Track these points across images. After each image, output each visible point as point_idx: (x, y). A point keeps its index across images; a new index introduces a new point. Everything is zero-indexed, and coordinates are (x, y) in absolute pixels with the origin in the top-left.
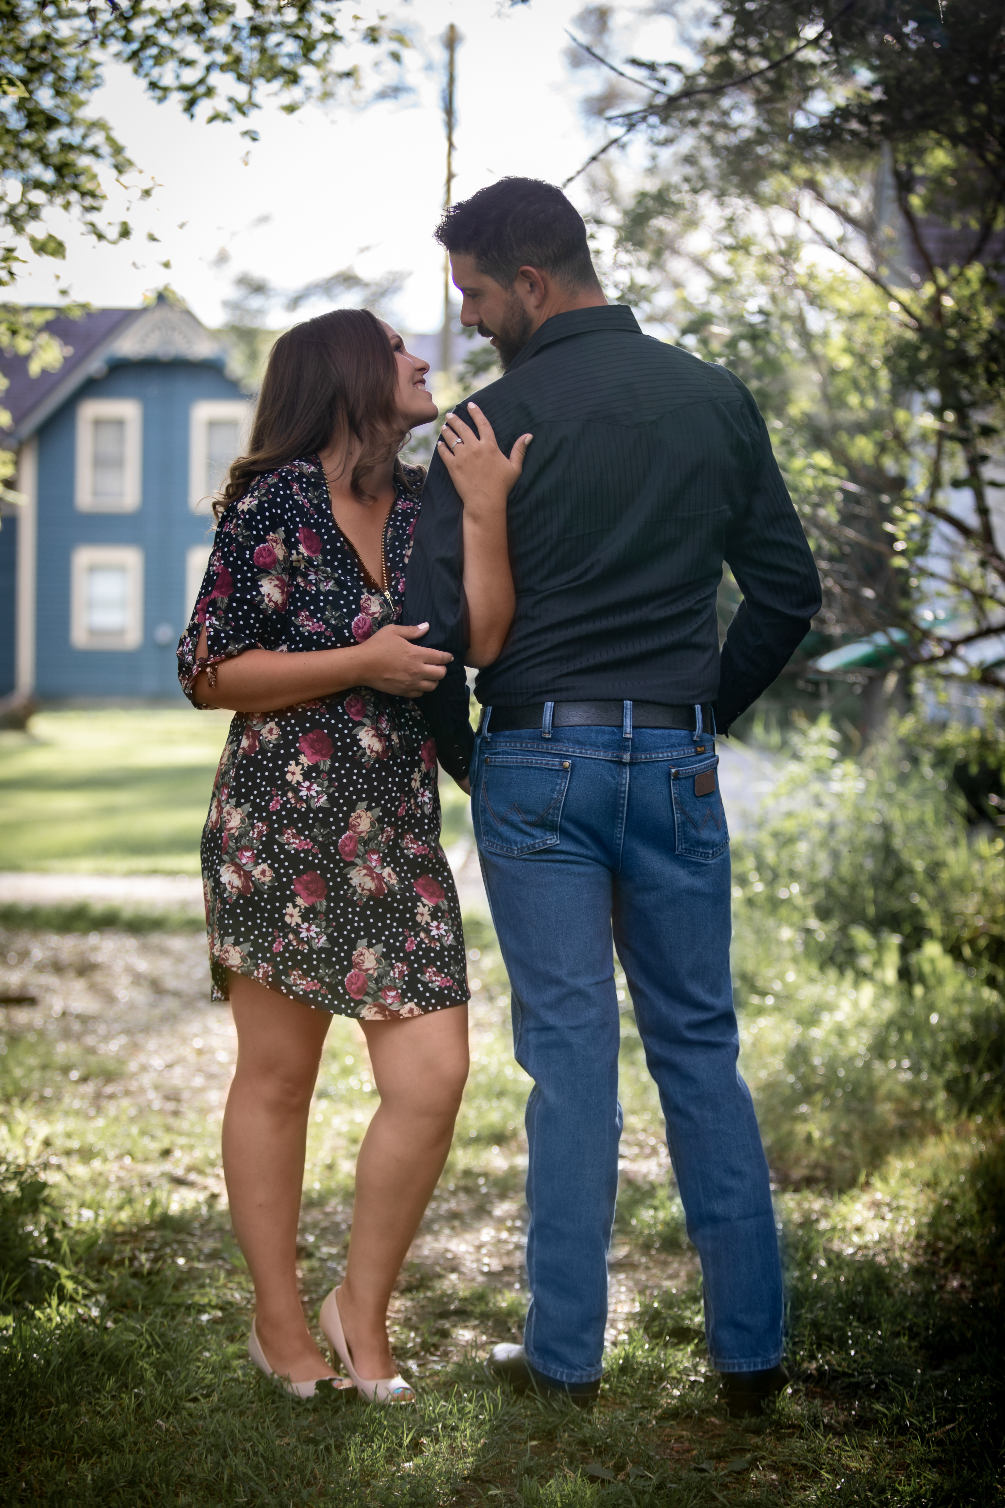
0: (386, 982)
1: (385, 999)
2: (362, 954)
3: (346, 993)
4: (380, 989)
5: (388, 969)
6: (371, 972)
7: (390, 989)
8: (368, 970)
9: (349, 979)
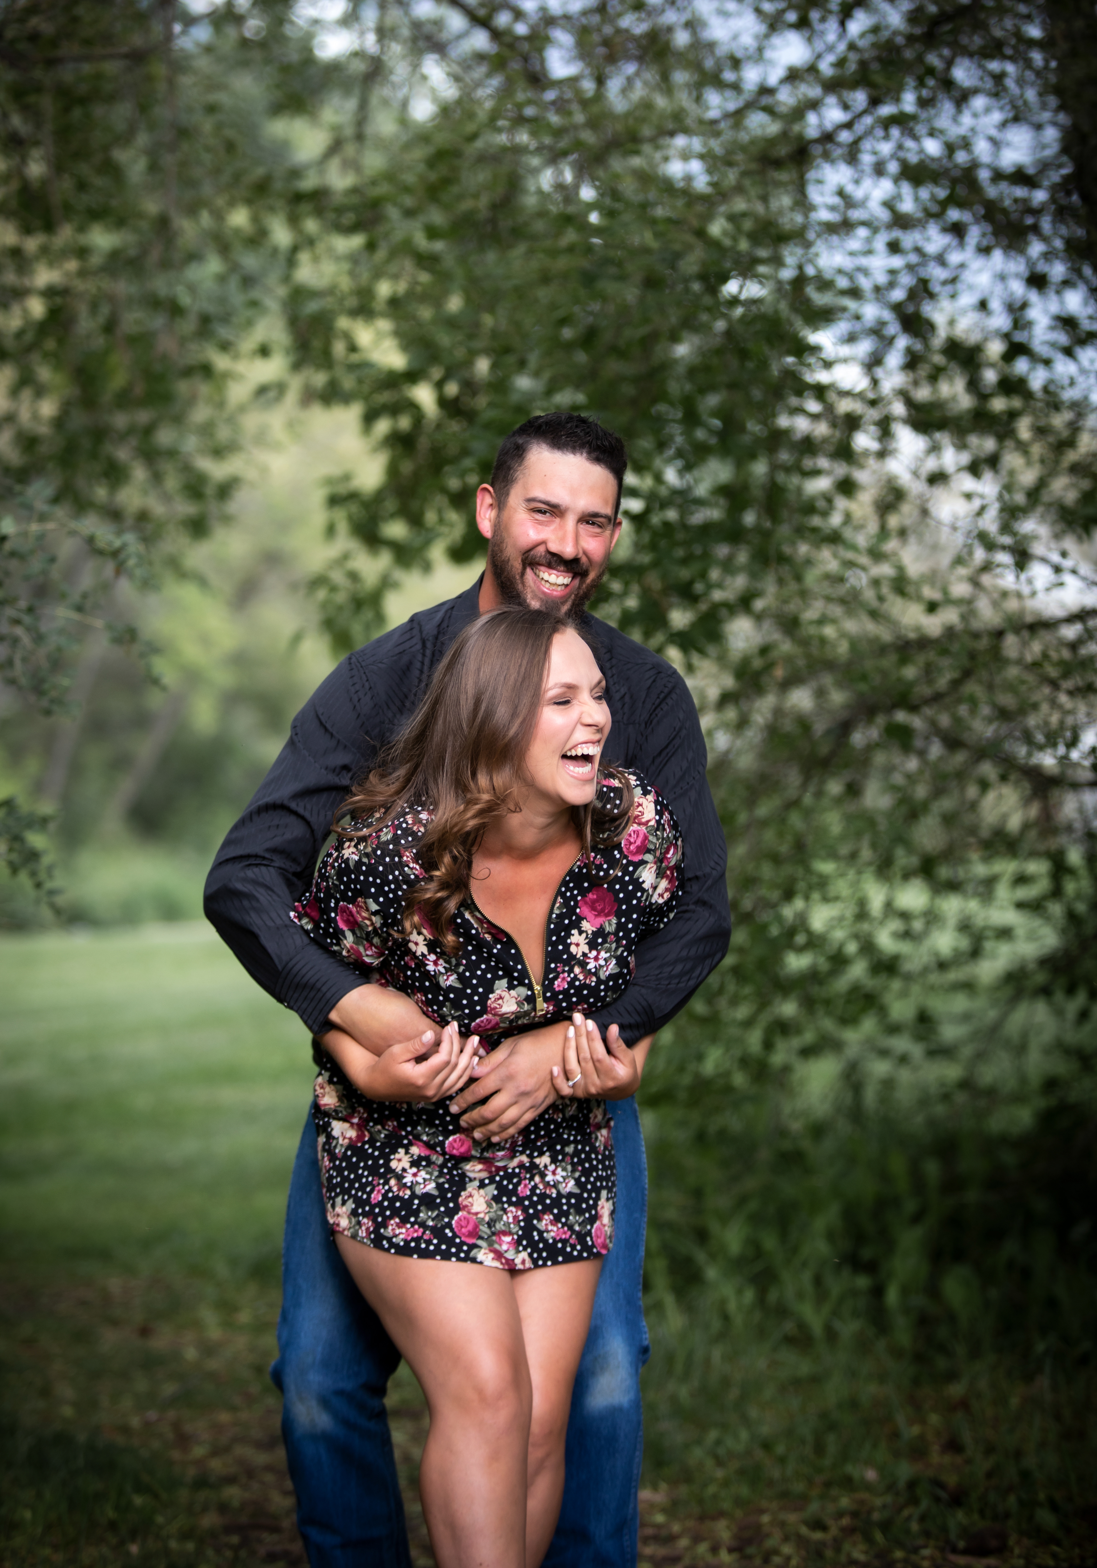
0: (499, 1226)
1: (501, 1245)
2: (471, 1196)
3: (455, 1236)
4: (494, 1234)
5: (501, 1213)
6: (481, 1216)
7: (505, 1233)
8: (477, 1214)
9: (457, 1222)
